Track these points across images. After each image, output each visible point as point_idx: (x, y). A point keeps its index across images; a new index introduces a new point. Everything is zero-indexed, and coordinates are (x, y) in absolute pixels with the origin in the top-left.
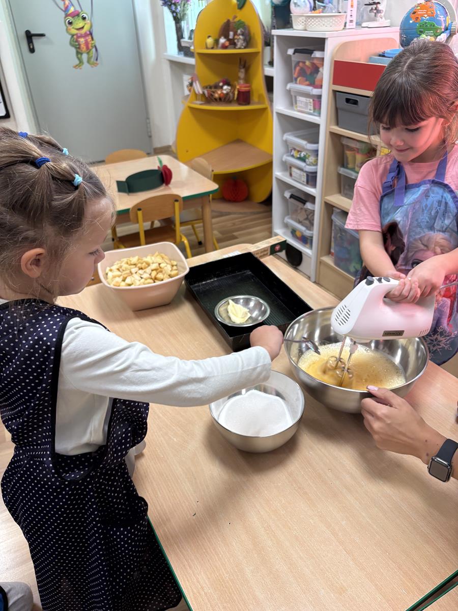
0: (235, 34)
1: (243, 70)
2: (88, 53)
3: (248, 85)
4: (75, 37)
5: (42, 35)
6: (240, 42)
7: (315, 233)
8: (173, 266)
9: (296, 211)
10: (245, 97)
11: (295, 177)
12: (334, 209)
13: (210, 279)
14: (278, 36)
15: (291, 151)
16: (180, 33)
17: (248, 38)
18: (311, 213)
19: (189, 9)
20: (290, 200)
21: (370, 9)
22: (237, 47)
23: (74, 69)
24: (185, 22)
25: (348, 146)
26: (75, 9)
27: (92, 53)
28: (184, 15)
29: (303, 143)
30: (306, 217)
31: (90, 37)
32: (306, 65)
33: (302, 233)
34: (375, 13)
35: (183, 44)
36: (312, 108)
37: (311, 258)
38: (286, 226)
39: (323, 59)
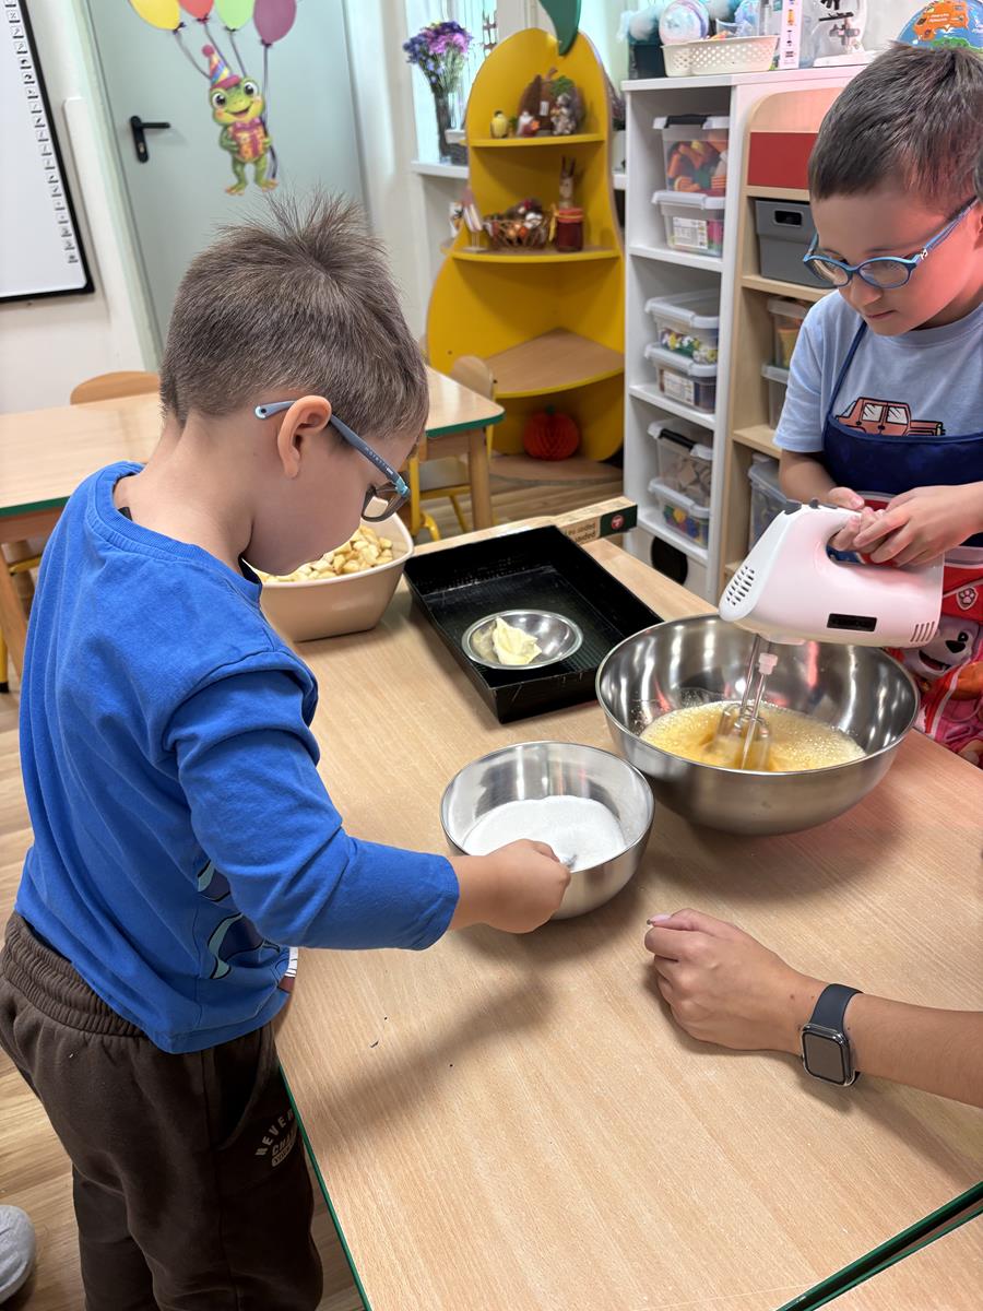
0: (553, 105)
1: (568, 181)
2: (256, 163)
3: (578, 210)
4: (231, 129)
5: (165, 126)
6: (562, 120)
7: (714, 511)
8: (383, 549)
9: (675, 466)
10: (571, 236)
11: (671, 392)
12: (756, 457)
13: (465, 583)
14: (634, 93)
15: (663, 337)
16: (444, 119)
17: (578, 112)
18: (706, 468)
19: (465, 68)
20: (659, 441)
21: (832, 27)
22: (555, 133)
23: (228, 195)
24: (456, 94)
25: (781, 317)
26: (231, 73)
27: (265, 163)
28: (454, 79)
29: (686, 315)
30: (695, 476)
31: (261, 130)
32: (693, 150)
33: (686, 512)
34: (843, 37)
35: (450, 140)
36: (706, 241)
37: (705, 567)
38: (653, 500)
39: (727, 132)
